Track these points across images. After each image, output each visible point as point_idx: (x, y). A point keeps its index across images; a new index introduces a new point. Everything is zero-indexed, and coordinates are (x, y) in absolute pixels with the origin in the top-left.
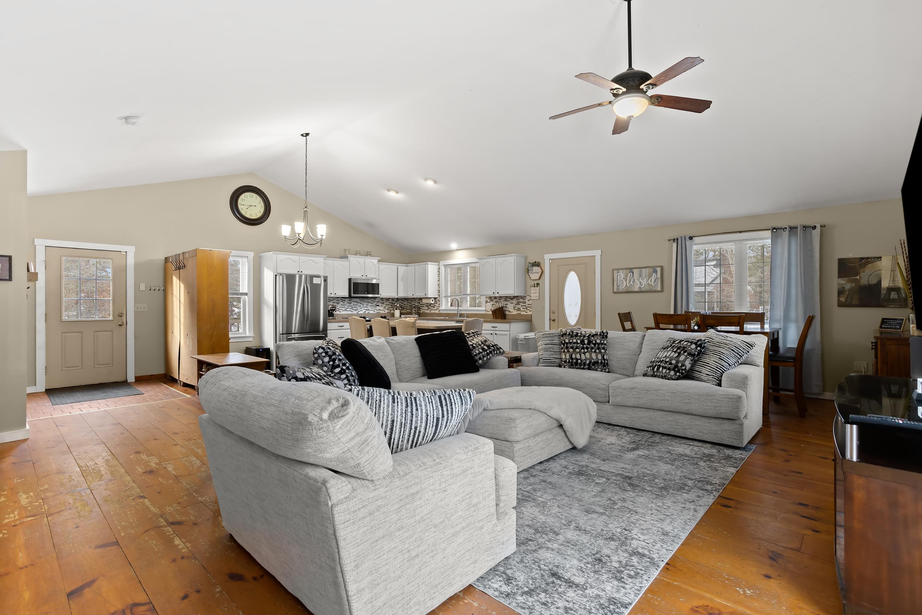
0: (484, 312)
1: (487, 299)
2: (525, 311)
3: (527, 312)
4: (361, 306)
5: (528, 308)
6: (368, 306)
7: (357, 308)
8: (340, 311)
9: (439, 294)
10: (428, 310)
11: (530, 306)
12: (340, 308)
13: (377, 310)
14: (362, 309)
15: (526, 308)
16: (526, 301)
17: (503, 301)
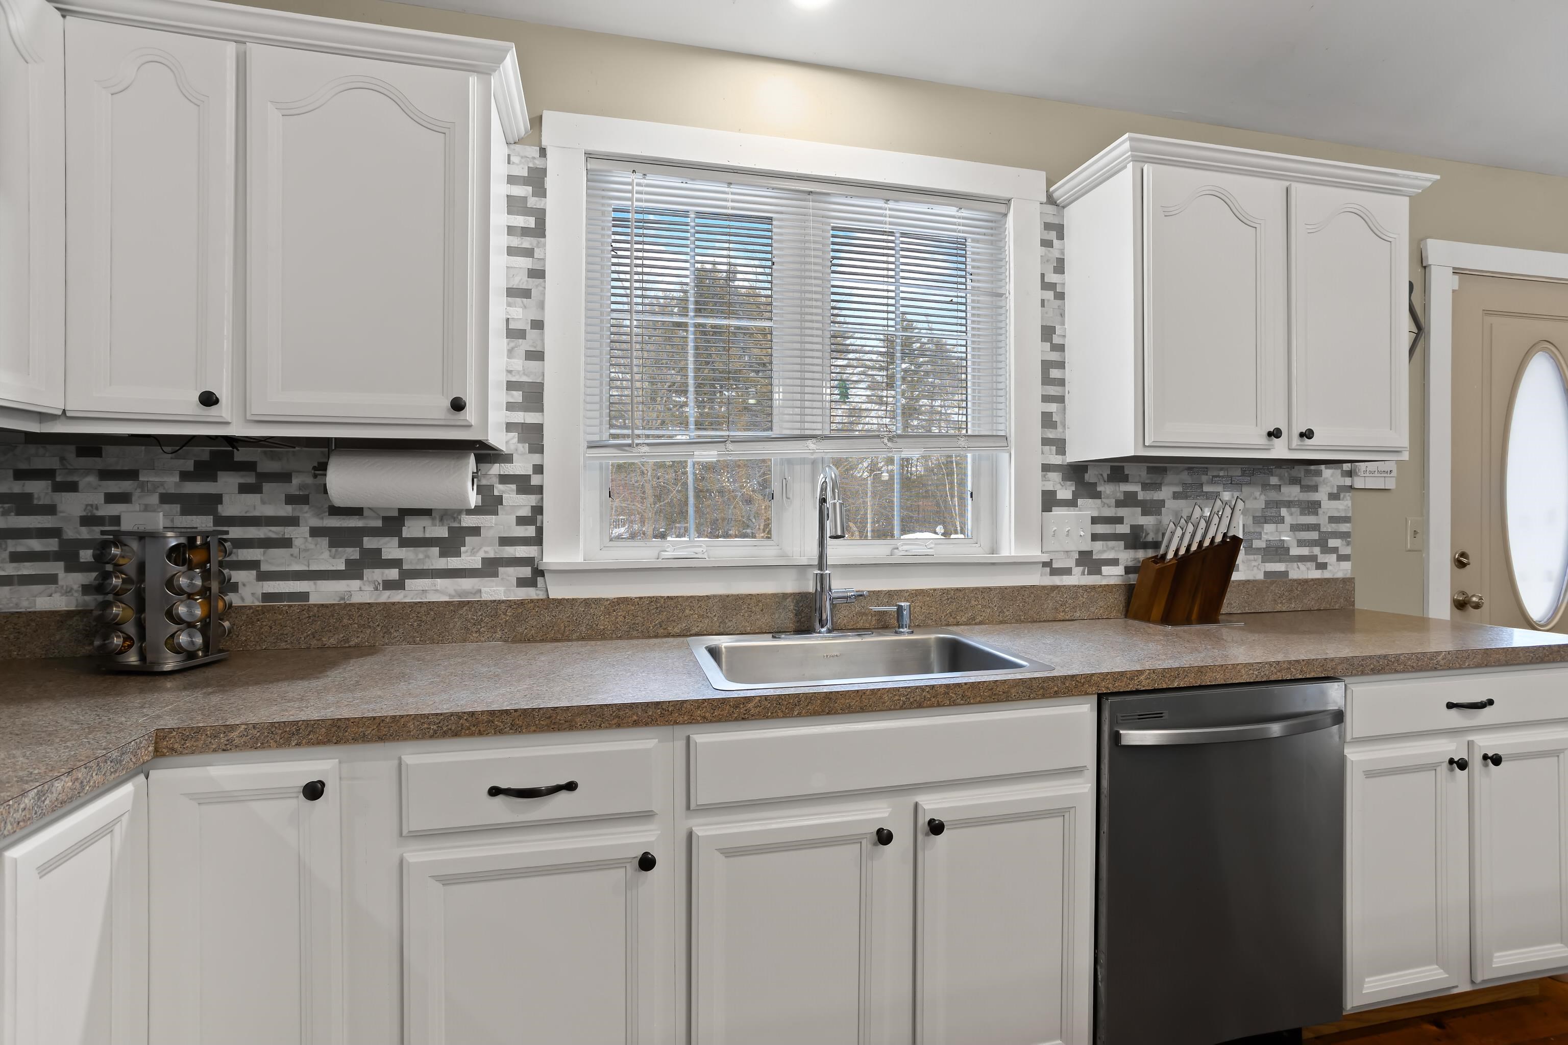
0: (1037, 578)
1: (1054, 481)
2: (1312, 558)
3: (1322, 566)
5: (1332, 543)
9: (519, 417)
10: (353, 571)
11: (1344, 527)
15: (1322, 543)
16: (1321, 495)
17: (1176, 496)
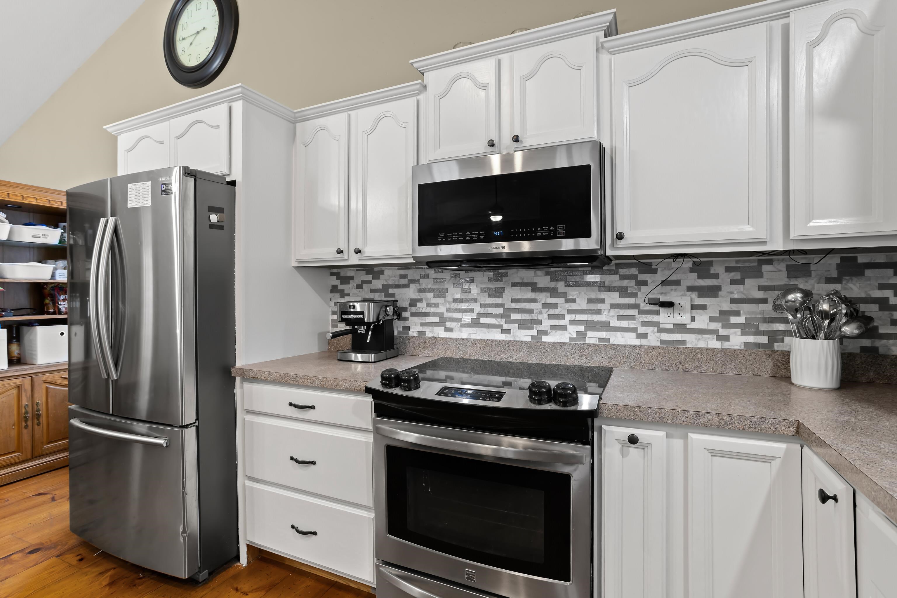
4: (555, 306)
6: (600, 306)
7: (535, 317)
8: (449, 325)
12: (448, 315)
13: (662, 330)
14: (561, 323)
